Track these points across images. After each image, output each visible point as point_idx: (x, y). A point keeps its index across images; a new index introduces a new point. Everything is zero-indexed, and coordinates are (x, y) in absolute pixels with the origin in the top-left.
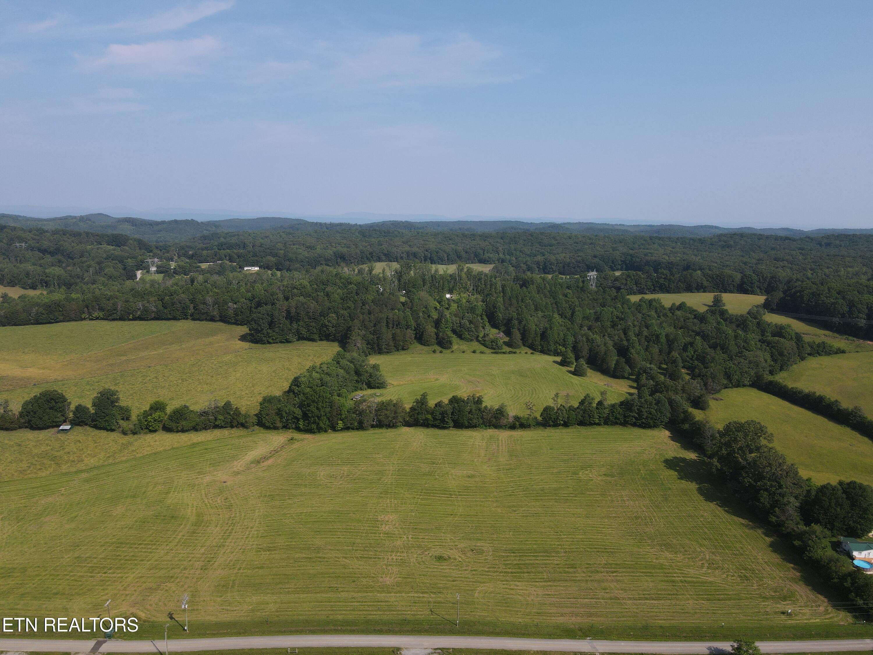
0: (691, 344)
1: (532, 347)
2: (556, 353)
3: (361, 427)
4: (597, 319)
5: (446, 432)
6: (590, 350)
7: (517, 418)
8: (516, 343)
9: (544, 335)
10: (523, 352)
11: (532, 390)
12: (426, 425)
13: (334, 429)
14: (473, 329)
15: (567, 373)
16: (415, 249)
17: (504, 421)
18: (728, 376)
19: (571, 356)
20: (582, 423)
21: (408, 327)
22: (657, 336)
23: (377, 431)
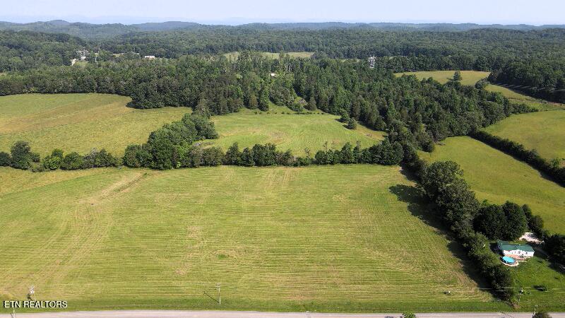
0: (431, 107)
1: (323, 109)
2: (339, 113)
3: (193, 166)
4: (369, 90)
5: (250, 168)
6: (361, 111)
8: (312, 107)
9: (331, 101)
10: (317, 113)
12: (236, 164)
13: (175, 167)
14: (284, 97)
15: (343, 127)
16: (262, 42)
17: (290, 161)
19: (347, 115)
20: (343, 162)
21: (239, 96)
22: (408, 101)
23: (204, 168)
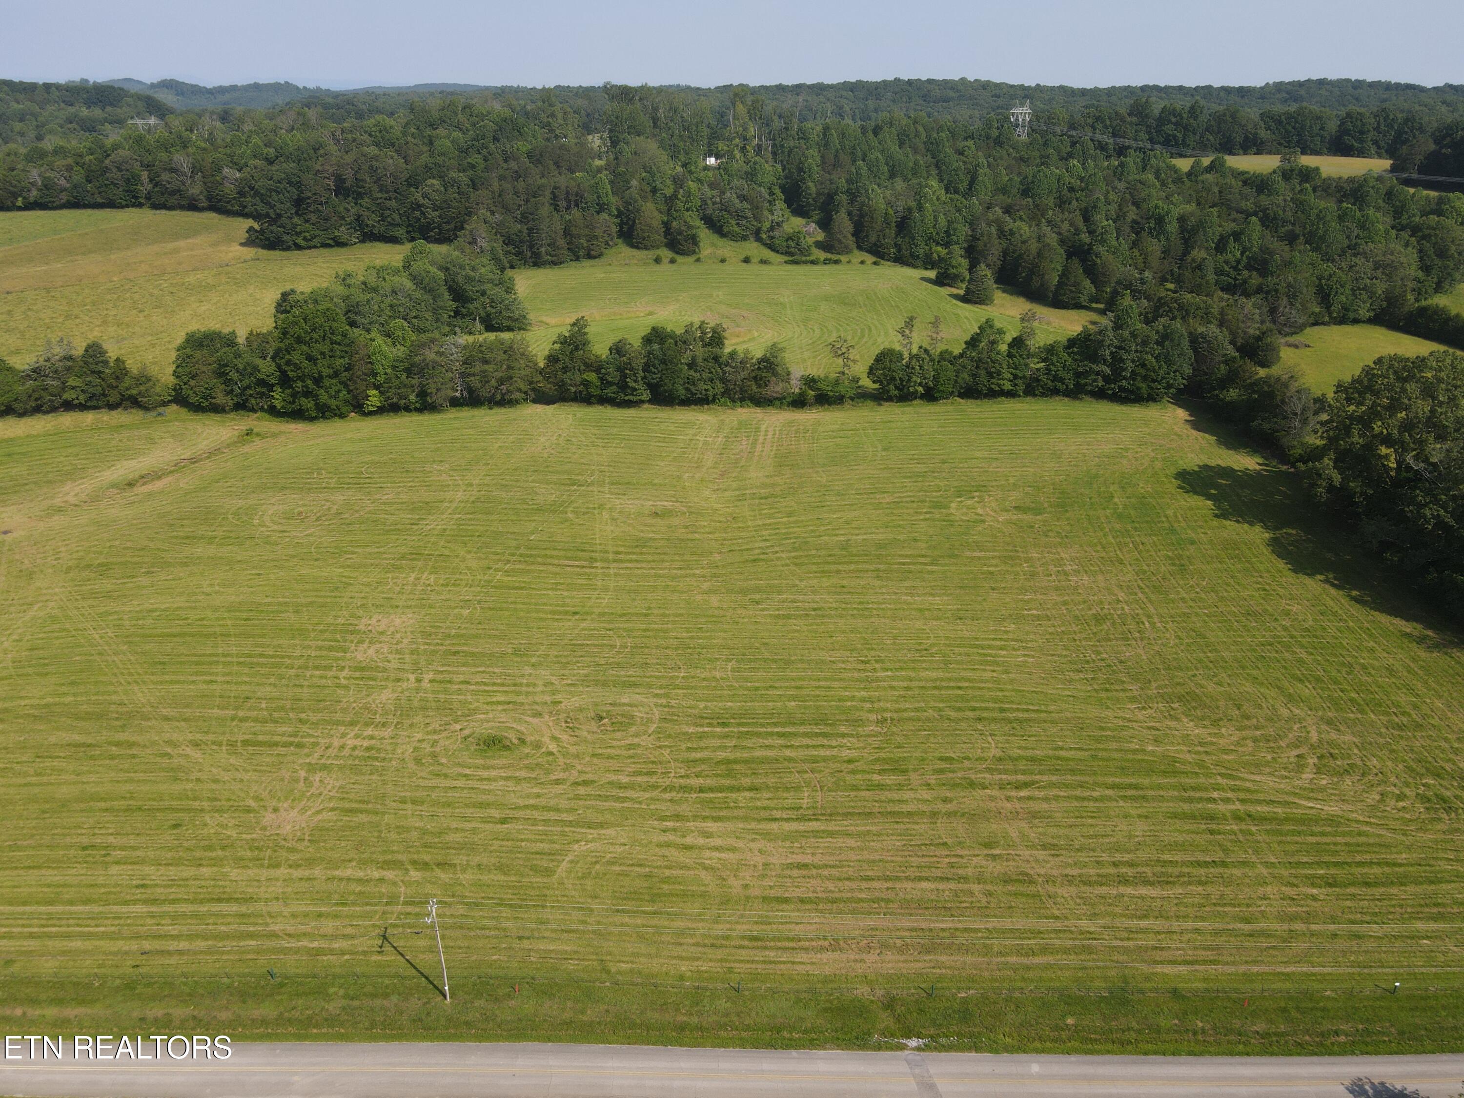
0: (1237, 236)
1: (878, 253)
2: (928, 263)
3: (426, 406)
4: (1025, 193)
5: (631, 412)
6: (1005, 253)
7: (810, 382)
8: (840, 241)
9: (903, 225)
10: (854, 261)
11: (862, 330)
12: (585, 398)
13: (359, 408)
14: (749, 214)
15: (949, 298)
17: (776, 388)
18: (1324, 296)
19: (962, 264)
20: (970, 392)
21: (601, 208)
22: (1160, 221)
23: (466, 413)
